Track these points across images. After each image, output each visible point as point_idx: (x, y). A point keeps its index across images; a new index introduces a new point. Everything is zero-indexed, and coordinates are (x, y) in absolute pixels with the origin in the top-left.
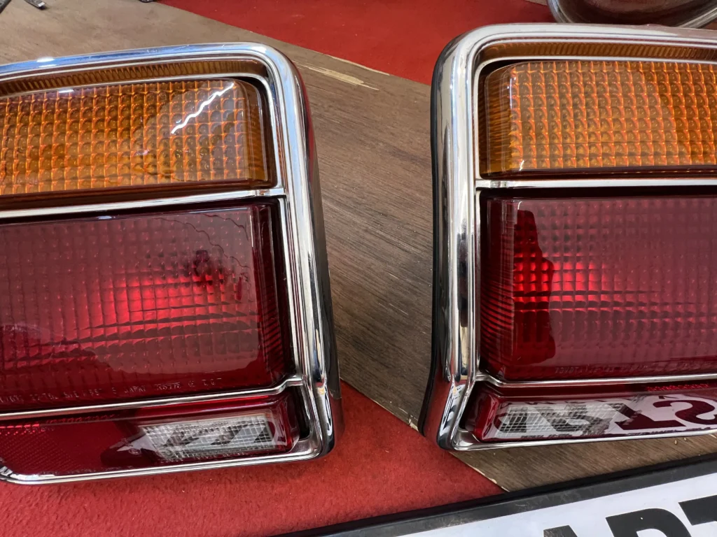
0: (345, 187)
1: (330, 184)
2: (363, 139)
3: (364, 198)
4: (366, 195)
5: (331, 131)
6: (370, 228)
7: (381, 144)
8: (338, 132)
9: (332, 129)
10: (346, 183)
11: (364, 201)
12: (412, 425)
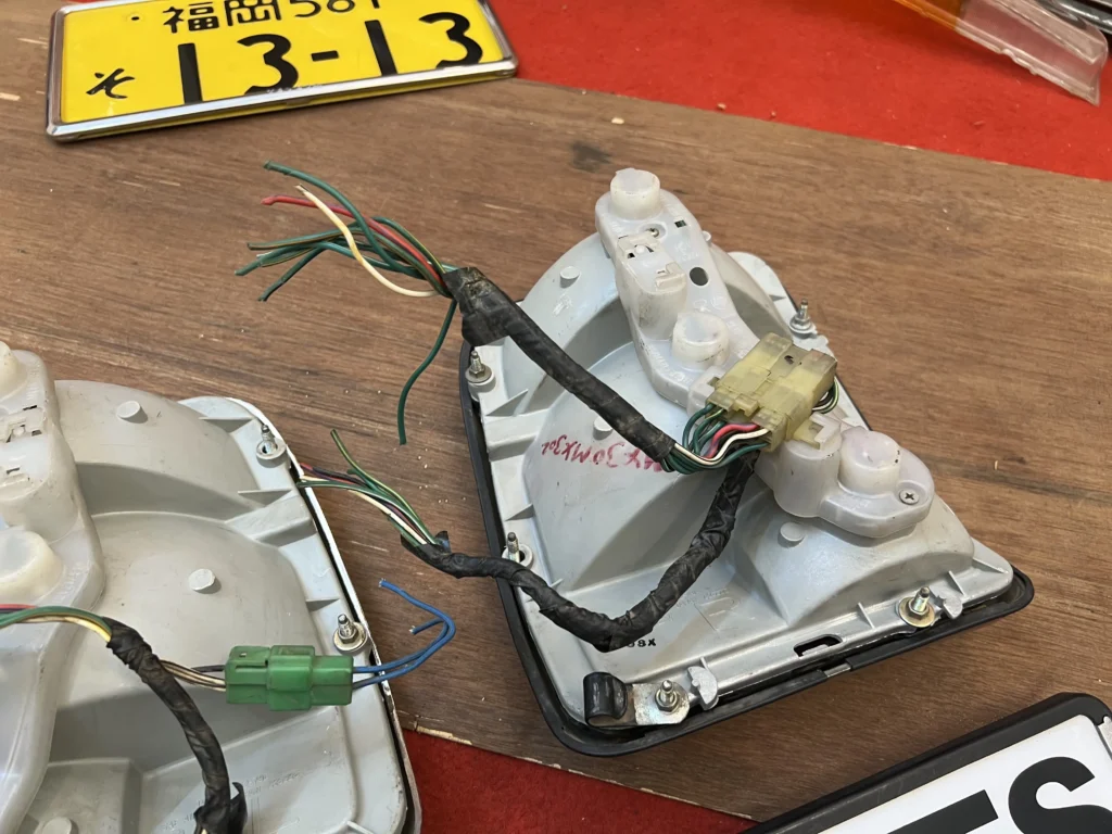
0: (221, 332)
1: (185, 332)
2: (240, 214)
3: (264, 347)
4: (268, 338)
5: (166, 210)
6: (290, 406)
7: (282, 218)
8: (182, 207)
9: (167, 205)
10: (223, 323)
11: (267, 353)
12: (420, 729)
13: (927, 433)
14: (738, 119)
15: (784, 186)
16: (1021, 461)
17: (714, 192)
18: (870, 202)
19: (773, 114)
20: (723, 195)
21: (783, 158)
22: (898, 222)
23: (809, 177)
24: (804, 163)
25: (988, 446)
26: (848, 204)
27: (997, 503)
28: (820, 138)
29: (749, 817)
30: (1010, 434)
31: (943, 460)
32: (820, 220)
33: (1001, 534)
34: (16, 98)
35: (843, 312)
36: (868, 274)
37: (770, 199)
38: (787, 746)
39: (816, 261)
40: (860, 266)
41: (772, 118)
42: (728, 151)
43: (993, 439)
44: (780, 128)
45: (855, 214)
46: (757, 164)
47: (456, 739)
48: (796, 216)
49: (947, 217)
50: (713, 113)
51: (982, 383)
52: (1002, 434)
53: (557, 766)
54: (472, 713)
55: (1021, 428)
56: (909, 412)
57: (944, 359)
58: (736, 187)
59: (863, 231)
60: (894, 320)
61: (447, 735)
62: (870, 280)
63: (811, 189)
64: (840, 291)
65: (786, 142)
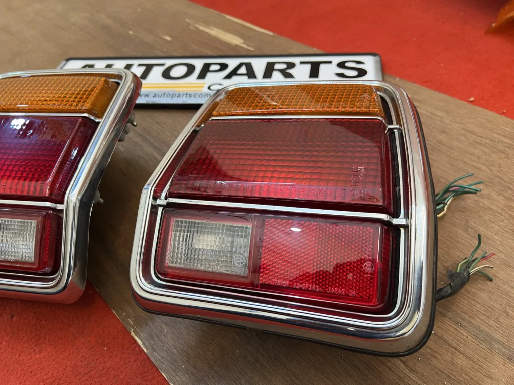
12: (132, 334)
13: (497, 320)
14: (478, 109)
15: (486, 150)
17: (440, 142)
19: (505, 111)
20: (444, 145)
21: (495, 135)
23: (506, 149)
24: (507, 140)
31: (498, 342)
32: (499, 174)
34: (170, 39)
37: (472, 155)
41: (503, 114)
42: (461, 123)
44: (503, 119)
46: (476, 135)
47: (142, 346)
48: (483, 168)
50: (465, 103)
54: (156, 339)
56: (492, 303)
58: (455, 143)
61: (140, 342)
63: (503, 156)
65: (502, 127)
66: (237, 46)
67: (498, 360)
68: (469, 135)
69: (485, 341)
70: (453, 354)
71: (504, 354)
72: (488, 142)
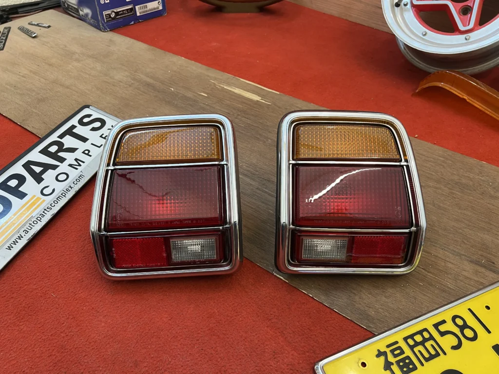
0: (246, 165)
2: (258, 137)
3: (257, 171)
4: (258, 169)
5: (239, 132)
6: (260, 187)
7: (270, 140)
8: (243, 131)
9: (239, 130)
10: (247, 162)
11: (257, 173)
14: (422, 142)
15: (432, 164)
16: (493, 263)
18: (462, 175)
19: (435, 142)
21: (434, 156)
22: (471, 183)
23: (442, 163)
24: (442, 159)
25: (482, 256)
26: (454, 174)
27: (480, 272)
28: (450, 153)
29: (365, 327)
30: (492, 254)
31: (463, 255)
33: (478, 281)
34: (206, 95)
35: (441, 205)
36: (454, 196)
37: (426, 167)
38: (383, 314)
39: (436, 188)
40: (452, 193)
41: (435, 144)
43: (485, 254)
44: (436, 147)
45: (456, 178)
47: (284, 279)
48: (433, 173)
49: (491, 186)
50: (414, 138)
51: (487, 238)
52: (489, 254)
53: (311, 296)
55: (497, 254)
57: (475, 227)
59: (456, 183)
60: (459, 211)
62: (455, 198)
63: (442, 167)
64: (442, 198)
65: (437, 151)
66: (258, 101)
67: (466, 263)
68: (421, 156)
69: (457, 255)
70: (445, 262)
71: (468, 260)
72: (432, 160)
